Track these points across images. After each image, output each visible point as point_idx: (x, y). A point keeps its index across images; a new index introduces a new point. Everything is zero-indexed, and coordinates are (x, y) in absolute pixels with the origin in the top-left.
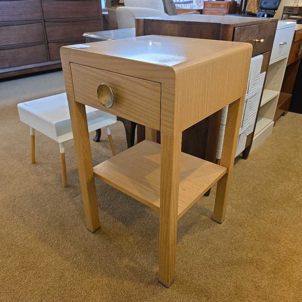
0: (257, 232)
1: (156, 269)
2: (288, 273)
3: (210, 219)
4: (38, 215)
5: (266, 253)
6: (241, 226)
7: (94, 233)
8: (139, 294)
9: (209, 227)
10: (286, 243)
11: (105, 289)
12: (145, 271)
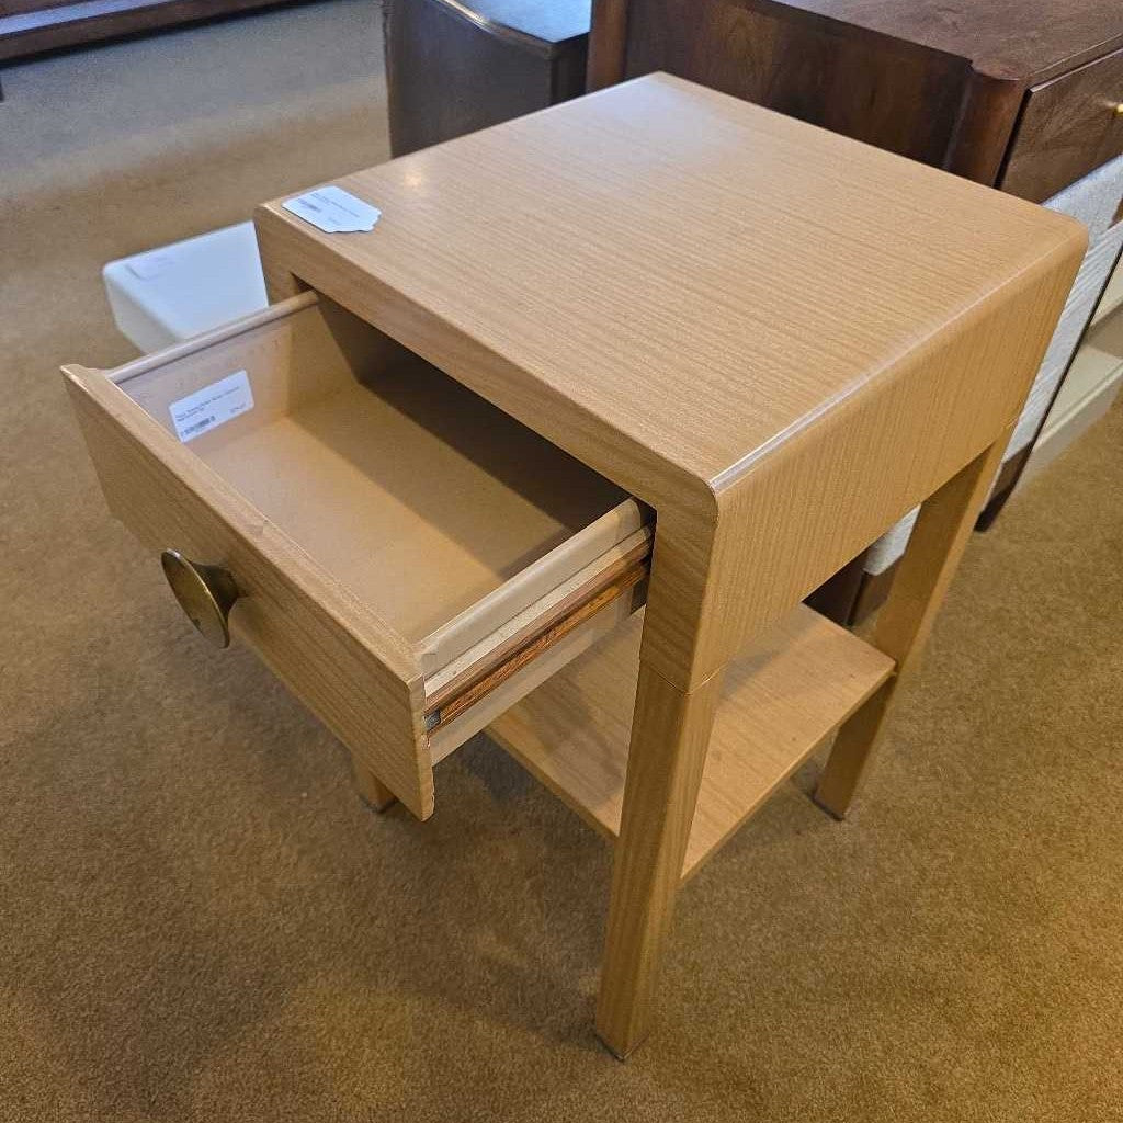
0: (972, 871)
1: (589, 984)
2: (1053, 1049)
3: (804, 797)
4: (187, 718)
5: (990, 961)
6: (914, 837)
7: (382, 812)
8: (523, 1072)
9: (798, 833)
10: (1071, 926)
11: (409, 1041)
12: (552, 986)
